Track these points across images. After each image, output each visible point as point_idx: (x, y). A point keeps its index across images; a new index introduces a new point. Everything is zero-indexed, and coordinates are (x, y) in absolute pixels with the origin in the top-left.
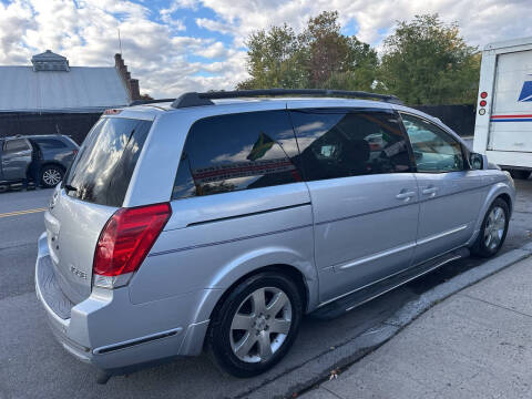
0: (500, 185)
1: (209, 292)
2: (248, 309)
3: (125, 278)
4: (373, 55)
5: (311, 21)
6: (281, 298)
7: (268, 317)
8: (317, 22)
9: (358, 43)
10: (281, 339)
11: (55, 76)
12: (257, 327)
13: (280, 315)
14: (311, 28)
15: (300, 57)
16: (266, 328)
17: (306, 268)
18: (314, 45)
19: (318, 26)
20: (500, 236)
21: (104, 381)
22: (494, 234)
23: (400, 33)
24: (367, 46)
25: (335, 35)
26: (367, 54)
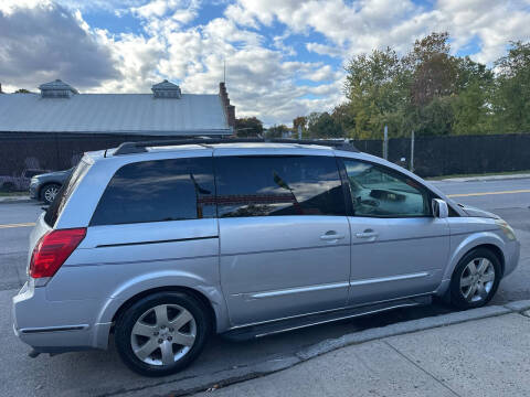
0: (486, 234)
1: (110, 301)
2: (151, 320)
3: (44, 280)
4: (489, 76)
5: (418, 43)
6: (185, 316)
7: (171, 330)
8: (424, 43)
9: (472, 64)
10: (186, 350)
11: (168, 103)
12: (159, 336)
13: (186, 329)
14: (417, 50)
16: (170, 339)
17: (211, 292)
18: (419, 67)
19: (425, 48)
20: (488, 289)
21: (34, 355)
22: (479, 287)
23: (514, 53)
24: (482, 67)
25: (444, 56)
26: (483, 75)
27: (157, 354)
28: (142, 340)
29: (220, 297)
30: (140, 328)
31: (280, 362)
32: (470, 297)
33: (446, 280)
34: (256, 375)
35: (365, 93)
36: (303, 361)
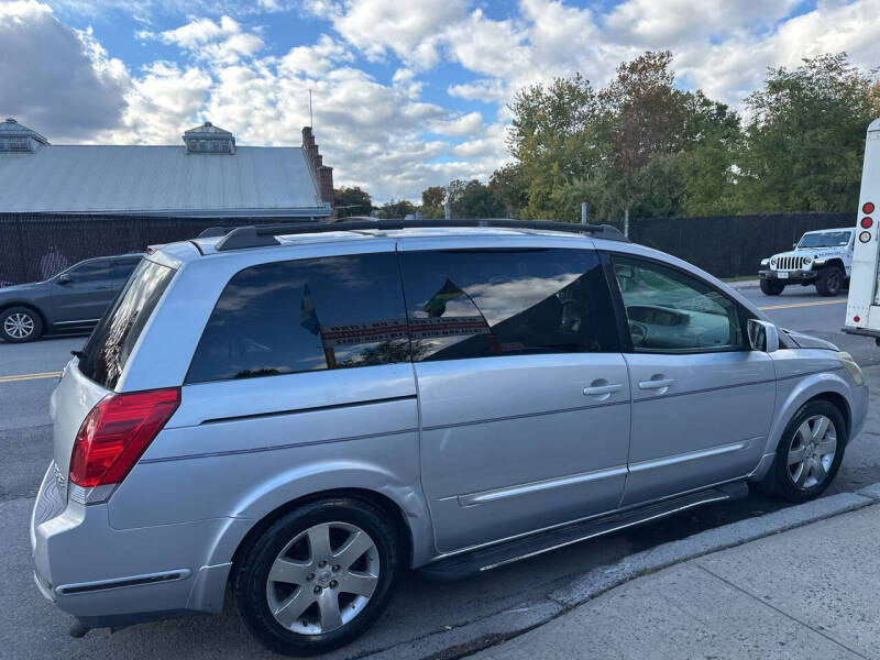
0: (823, 376)
1: (229, 522)
2: (301, 552)
3: (104, 491)
4: (733, 122)
5: (624, 68)
6: (360, 541)
7: (337, 568)
8: (633, 68)
9: (707, 103)
10: (360, 603)
11: (215, 161)
12: (316, 581)
13: (361, 565)
14: (623, 79)
15: (602, 128)
16: (333, 585)
17: (406, 496)
18: (626, 107)
19: (635, 76)
20: (826, 465)
22: (814, 462)
23: (775, 87)
24: (722, 109)
25: (665, 90)
26: (723, 121)
27: (312, 614)
28: (286, 590)
29: (420, 502)
30: (282, 569)
31: (527, 614)
32: (802, 480)
33: (768, 455)
34: (493, 640)
35: (542, 148)
36: (567, 609)
